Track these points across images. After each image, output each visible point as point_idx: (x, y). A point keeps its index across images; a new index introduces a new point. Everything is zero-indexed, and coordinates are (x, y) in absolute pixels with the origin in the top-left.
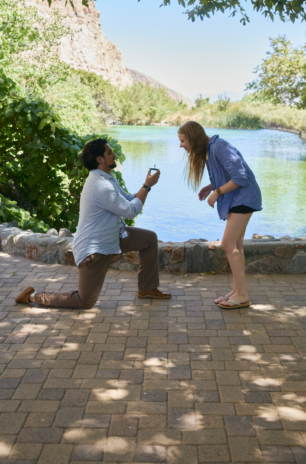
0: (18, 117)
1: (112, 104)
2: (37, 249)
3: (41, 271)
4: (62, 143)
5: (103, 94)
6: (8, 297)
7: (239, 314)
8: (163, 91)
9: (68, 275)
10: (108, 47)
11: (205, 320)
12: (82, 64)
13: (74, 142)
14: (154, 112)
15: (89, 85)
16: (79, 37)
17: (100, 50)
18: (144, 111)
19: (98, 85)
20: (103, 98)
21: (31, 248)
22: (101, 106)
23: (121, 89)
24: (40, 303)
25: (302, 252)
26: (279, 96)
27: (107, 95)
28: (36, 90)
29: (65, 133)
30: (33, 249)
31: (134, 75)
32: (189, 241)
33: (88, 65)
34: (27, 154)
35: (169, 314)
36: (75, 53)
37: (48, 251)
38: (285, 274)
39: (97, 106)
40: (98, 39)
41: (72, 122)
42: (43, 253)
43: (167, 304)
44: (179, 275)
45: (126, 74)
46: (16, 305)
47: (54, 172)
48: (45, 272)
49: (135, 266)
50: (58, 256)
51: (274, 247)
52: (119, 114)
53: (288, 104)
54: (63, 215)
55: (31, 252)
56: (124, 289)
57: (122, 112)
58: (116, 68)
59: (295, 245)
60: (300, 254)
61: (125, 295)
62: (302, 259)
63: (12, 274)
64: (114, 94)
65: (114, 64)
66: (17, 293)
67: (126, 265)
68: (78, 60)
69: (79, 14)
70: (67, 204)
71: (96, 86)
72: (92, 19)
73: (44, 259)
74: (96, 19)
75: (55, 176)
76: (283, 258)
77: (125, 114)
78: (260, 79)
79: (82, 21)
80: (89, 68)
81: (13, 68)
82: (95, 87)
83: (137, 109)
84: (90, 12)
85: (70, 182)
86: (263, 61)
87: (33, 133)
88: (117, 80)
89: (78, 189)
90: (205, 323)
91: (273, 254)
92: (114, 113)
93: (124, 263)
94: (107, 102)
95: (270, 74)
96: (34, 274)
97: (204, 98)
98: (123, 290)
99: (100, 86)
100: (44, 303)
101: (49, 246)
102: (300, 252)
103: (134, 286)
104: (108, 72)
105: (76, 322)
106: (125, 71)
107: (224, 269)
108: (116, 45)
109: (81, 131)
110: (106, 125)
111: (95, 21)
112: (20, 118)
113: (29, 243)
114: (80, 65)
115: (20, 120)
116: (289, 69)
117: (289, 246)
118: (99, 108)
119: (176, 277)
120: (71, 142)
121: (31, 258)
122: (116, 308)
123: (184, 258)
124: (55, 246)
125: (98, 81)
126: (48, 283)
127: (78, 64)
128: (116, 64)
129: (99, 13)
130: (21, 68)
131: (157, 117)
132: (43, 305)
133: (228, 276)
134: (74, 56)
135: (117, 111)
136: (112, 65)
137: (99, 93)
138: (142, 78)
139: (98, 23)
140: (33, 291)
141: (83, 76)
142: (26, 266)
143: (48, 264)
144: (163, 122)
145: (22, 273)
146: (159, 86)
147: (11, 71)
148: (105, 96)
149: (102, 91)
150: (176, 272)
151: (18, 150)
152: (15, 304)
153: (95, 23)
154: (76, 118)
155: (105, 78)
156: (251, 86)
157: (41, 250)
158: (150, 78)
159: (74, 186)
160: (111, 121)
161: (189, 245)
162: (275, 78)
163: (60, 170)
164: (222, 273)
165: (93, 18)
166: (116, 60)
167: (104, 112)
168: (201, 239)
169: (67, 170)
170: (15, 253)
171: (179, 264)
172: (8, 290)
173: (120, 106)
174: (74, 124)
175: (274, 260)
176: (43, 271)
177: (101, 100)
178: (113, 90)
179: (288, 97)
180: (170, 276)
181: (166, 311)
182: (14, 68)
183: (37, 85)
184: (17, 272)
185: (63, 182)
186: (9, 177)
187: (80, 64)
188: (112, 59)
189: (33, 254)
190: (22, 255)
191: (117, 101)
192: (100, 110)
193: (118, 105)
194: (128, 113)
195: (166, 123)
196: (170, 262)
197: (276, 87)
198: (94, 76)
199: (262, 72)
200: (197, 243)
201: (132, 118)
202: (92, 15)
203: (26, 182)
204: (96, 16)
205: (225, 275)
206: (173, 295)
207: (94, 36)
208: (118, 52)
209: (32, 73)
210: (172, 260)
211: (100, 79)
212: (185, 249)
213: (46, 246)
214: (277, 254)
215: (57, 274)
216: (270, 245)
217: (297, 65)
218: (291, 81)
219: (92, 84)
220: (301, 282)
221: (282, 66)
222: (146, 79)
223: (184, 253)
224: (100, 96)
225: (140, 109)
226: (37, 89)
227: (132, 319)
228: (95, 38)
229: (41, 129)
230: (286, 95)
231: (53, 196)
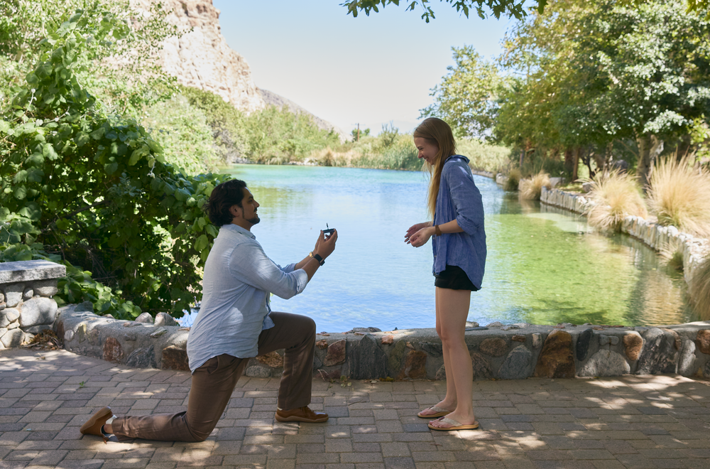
0: (97, 146)
1: (236, 135)
2: (120, 345)
3: (126, 380)
4: (162, 187)
5: (224, 121)
6: (69, 424)
7: (434, 447)
8: (306, 119)
9: (168, 385)
10: (231, 59)
11: (383, 458)
12: (194, 81)
13: (181, 183)
14: (294, 147)
15: (204, 108)
16: (190, 44)
17: (220, 62)
18: (279, 145)
19: (216, 108)
20: (223, 127)
21: (110, 343)
22: (220, 137)
23: (248, 114)
24: (121, 434)
25: (521, 346)
26: (465, 127)
27: (229, 122)
28: (127, 111)
29: (168, 171)
30: (114, 345)
31: (266, 97)
32: (353, 332)
33: (202, 82)
34: (110, 202)
35: (327, 447)
36: (184, 65)
37: (137, 348)
38: (496, 380)
39: (215, 137)
40: (217, 48)
41: (178, 158)
42: (130, 351)
43: (322, 431)
44: (339, 383)
45: (256, 95)
46: (81, 439)
47: (150, 227)
48: (131, 381)
49: (272, 370)
50: (153, 355)
51: (480, 338)
52: (246, 148)
53: (476, 137)
54: (162, 291)
55: (111, 349)
56: (255, 407)
57: (249, 146)
58: (241, 87)
59: (510, 336)
60: (519, 349)
61: (256, 417)
62: (521, 357)
63: (79, 386)
64: (239, 121)
65: (239, 81)
66: (84, 417)
67: (259, 369)
68: (189, 75)
69: (191, 13)
70: (169, 274)
71: (214, 110)
72: (209, 20)
73: (131, 360)
74: (215, 19)
75: (152, 234)
76: (494, 356)
77: (253, 149)
78: (439, 103)
79: (194, 23)
80: (204, 86)
81: (92, 80)
82: (212, 111)
83: (271, 143)
84: (205, 11)
85: (174, 243)
86: (443, 80)
87: (120, 170)
88: (243, 103)
89: (185, 253)
90: (383, 462)
91: (479, 350)
92: (239, 147)
93: (255, 365)
94: (229, 132)
95: (453, 96)
96: (113, 385)
97: (362, 129)
98: (254, 409)
99: (219, 110)
100: (127, 433)
101: (138, 340)
102: (518, 347)
103: (271, 402)
104: (230, 91)
105: (178, 465)
106: (254, 91)
107: (406, 374)
108: (241, 56)
109: (191, 171)
110: (226, 164)
111: (213, 23)
112: (100, 147)
113: (107, 336)
114: (191, 82)
115: (100, 151)
116: (477, 91)
117: (502, 337)
118: (217, 140)
119: (335, 386)
120: (177, 184)
121: (110, 358)
122: (243, 440)
123: (346, 358)
124: (148, 340)
125: (216, 103)
126: (134, 400)
127: (188, 80)
128: (242, 81)
129: (218, 12)
130: (105, 80)
131: (298, 153)
132: (126, 437)
133: (413, 385)
134: (183, 69)
135: (243, 145)
136: (237, 83)
137: (217, 119)
138: (278, 101)
139: (216, 26)
140: (109, 415)
141: (195, 96)
142: (102, 373)
143: (137, 367)
144: (307, 160)
145: (94, 384)
146: (301, 112)
147: (90, 85)
148: (227, 124)
149: (222, 117)
150: (334, 378)
151: (95, 195)
152: (80, 437)
153: (213, 25)
154: (185, 152)
155: (226, 100)
156: (428, 114)
157: (126, 346)
158: (289, 101)
159: (180, 248)
160: (232, 158)
161: (352, 337)
162: (459, 102)
163: (159, 225)
164: (404, 379)
165: (210, 18)
166: (241, 76)
167: (224, 145)
168: (370, 328)
169: (170, 224)
170: (85, 352)
171: (339, 367)
172: (71, 413)
173: (247, 137)
174: (182, 161)
175: (481, 359)
176: (129, 380)
177: (220, 130)
178: (238, 116)
179: (476, 128)
180: (326, 385)
181: (322, 443)
182: (95, 80)
183: (129, 105)
184: (87, 381)
185: (163, 243)
186: (81, 236)
187: (192, 80)
188: (237, 74)
189: (114, 352)
190: (96, 354)
191: (243, 131)
192: (220, 142)
193: (244, 136)
194: (258, 147)
195: (311, 161)
196: (325, 363)
197: (460, 114)
198: (211, 96)
199: (442, 94)
200: (366, 333)
201: (264, 155)
202: (209, 14)
203: (107, 243)
204: (214, 17)
205: (408, 383)
206: (332, 415)
207: (211, 43)
208: (244, 66)
209: (120, 87)
211: (219, 100)
212: (347, 343)
213: (135, 340)
214: (484, 349)
215: (150, 384)
216: (474, 336)
217: (489, 85)
218: (480, 107)
219: (208, 107)
220: (522, 392)
221: (469, 87)
222: (283, 102)
223: (346, 349)
224: (219, 124)
225: (275, 143)
226: (130, 111)
227: (269, 458)
228: (213, 45)
229: (134, 164)
230: (474, 125)
231: (148, 264)
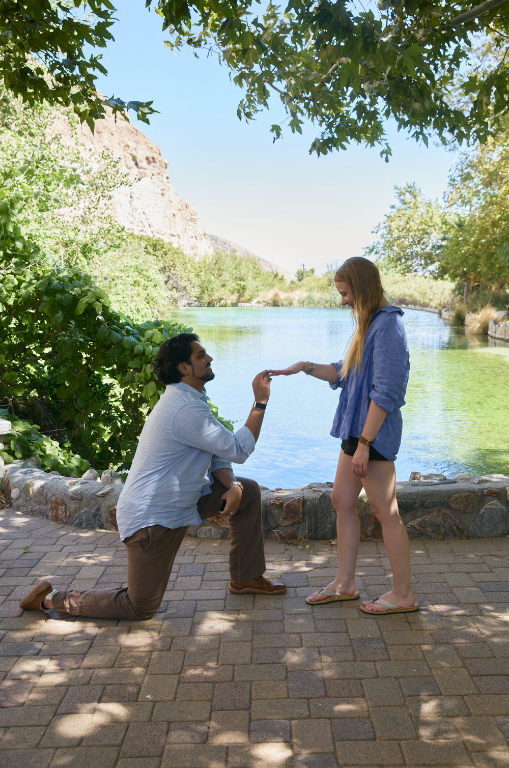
0: (42, 296)
1: (186, 279)
2: (66, 505)
3: (71, 543)
4: (110, 335)
5: (174, 266)
6: (9, 598)
7: (407, 624)
8: (254, 262)
9: (115, 549)
10: (179, 207)
11: (351, 640)
12: (145, 229)
13: (128, 331)
14: (244, 288)
15: (155, 255)
16: (141, 195)
17: (169, 210)
18: (229, 287)
19: (166, 254)
20: (174, 272)
21: (56, 502)
22: (171, 282)
23: (197, 259)
24: (62, 610)
25: (494, 501)
26: (409, 263)
27: (179, 267)
28: (78, 261)
29: (115, 319)
30: (60, 505)
31: (214, 242)
32: (310, 487)
33: (153, 229)
34: (57, 353)
35: (286, 626)
36: (136, 214)
37: (83, 508)
38: (468, 538)
39: (166, 282)
40: (166, 196)
41: (130, 305)
42: (76, 511)
43: (280, 605)
44: (297, 545)
45: (204, 240)
46: (21, 616)
47: (99, 377)
48: (77, 544)
49: (224, 530)
50: (100, 515)
51: (449, 493)
52: (195, 292)
53: (420, 274)
54: (113, 442)
55: (57, 509)
56: (207, 575)
57: (199, 290)
58: (190, 233)
59: (481, 491)
61: (208, 588)
62: (495, 513)
63: (23, 551)
64: (189, 266)
65: (188, 227)
67: (210, 530)
68: (140, 224)
69: (140, 164)
70: (119, 424)
71: (164, 256)
72: (158, 171)
73: (77, 521)
74: (163, 170)
75: (100, 384)
76: (465, 513)
77: (203, 292)
79: (144, 174)
80: (155, 233)
81: (45, 231)
82: (162, 257)
83: (220, 285)
84: (154, 162)
85: (123, 393)
87: (66, 321)
88: (193, 248)
89: (134, 402)
90: (351, 645)
91: (448, 507)
92: (189, 291)
93: (206, 526)
94: (179, 277)
95: (396, 233)
96: (59, 549)
97: (308, 268)
98: (205, 577)
99: (169, 256)
100: (68, 610)
101: (84, 500)
102: (491, 502)
103: (224, 569)
104: (179, 238)
105: (123, 650)
106: (203, 237)
107: (369, 533)
108: (189, 204)
109: (142, 316)
110: (177, 308)
111: (162, 173)
112: (45, 298)
113: (53, 495)
114: (142, 231)
115: (46, 301)
116: (420, 228)
117: (474, 492)
118: (168, 284)
119: (292, 549)
120: (124, 332)
121: (56, 519)
122: (193, 617)
123: (304, 517)
124: (95, 499)
125: (166, 250)
126: (80, 567)
127: (140, 229)
128: (190, 227)
129: (166, 162)
130: (58, 231)
131: (247, 295)
132: (68, 614)
133: (377, 545)
134: (135, 219)
135: (192, 289)
136: (185, 229)
137: (168, 264)
138: (225, 246)
139: (165, 176)
140: (49, 589)
141: (146, 244)
142: (48, 535)
143: (84, 528)
144: (255, 301)
145: (38, 549)
146: (248, 255)
147: (43, 236)
148: (177, 269)
149: (172, 263)
150: (290, 539)
151: (42, 346)
152: (20, 613)
153: (162, 175)
154: (136, 299)
155: (175, 245)
156: (371, 251)
157: (72, 506)
158: (236, 244)
159: (129, 397)
160: (184, 302)
161: (309, 495)
163: (107, 375)
164: (367, 539)
165: (159, 169)
166: (190, 223)
167: (175, 290)
168: (328, 483)
169: (119, 373)
170: (31, 511)
171: (296, 527)
172: (12, 584)
173: (196, 281)
174: (133, 308)
175: (450, 517)
176: (75, 543)
177: (171, 275)
178: (187, 261)
179: (421, 265)
180: (282, 546)
181: (281, 621)
182: (47, 231)
183: (80, 255)
184: (31, 547)
185: (112, 392)
186: (30, 388)
187: (143, 228)
188: (186, 220)
189: (60, 512)
190: (43, 514)
191: (192, 275)
192: (170, 287)
193: (193, 281)
194: (207, 290)
195: (259, 302)
196: (280, 523)
197: (404, 252)
198: (161, 243)
199: (385, 231)
200: (324, 490)
201: (213, 298)
202: (157, 165)
203: (55, 394)
204: (163, 167)
205: (371, 543)
206: (290, 585)
207: (160, 192)
208: (192, 213)
209: (72, 238)
210: (284, 519)
211: (169, 247)
212: (304, 501)
213: (81, 500)
214: (454, 506)
215: (96, 547)
216: (442, 491)
218: (423, 244)
219: (158, 253)
220: (498, 554)
221: (412, 223)
222: (230, 246)
223: (303, 508)
224: (170, 269)
225: (223, 286)
226: (80, 260)
227: (222, 640)
228: (163, 195)
229: (81, 313)
230: (418, 262)
231: (97, 414)
